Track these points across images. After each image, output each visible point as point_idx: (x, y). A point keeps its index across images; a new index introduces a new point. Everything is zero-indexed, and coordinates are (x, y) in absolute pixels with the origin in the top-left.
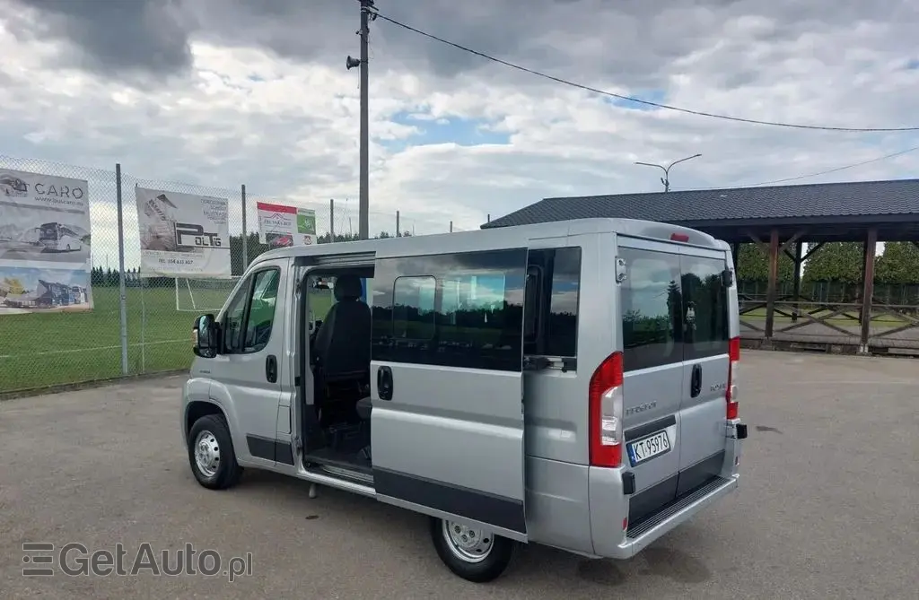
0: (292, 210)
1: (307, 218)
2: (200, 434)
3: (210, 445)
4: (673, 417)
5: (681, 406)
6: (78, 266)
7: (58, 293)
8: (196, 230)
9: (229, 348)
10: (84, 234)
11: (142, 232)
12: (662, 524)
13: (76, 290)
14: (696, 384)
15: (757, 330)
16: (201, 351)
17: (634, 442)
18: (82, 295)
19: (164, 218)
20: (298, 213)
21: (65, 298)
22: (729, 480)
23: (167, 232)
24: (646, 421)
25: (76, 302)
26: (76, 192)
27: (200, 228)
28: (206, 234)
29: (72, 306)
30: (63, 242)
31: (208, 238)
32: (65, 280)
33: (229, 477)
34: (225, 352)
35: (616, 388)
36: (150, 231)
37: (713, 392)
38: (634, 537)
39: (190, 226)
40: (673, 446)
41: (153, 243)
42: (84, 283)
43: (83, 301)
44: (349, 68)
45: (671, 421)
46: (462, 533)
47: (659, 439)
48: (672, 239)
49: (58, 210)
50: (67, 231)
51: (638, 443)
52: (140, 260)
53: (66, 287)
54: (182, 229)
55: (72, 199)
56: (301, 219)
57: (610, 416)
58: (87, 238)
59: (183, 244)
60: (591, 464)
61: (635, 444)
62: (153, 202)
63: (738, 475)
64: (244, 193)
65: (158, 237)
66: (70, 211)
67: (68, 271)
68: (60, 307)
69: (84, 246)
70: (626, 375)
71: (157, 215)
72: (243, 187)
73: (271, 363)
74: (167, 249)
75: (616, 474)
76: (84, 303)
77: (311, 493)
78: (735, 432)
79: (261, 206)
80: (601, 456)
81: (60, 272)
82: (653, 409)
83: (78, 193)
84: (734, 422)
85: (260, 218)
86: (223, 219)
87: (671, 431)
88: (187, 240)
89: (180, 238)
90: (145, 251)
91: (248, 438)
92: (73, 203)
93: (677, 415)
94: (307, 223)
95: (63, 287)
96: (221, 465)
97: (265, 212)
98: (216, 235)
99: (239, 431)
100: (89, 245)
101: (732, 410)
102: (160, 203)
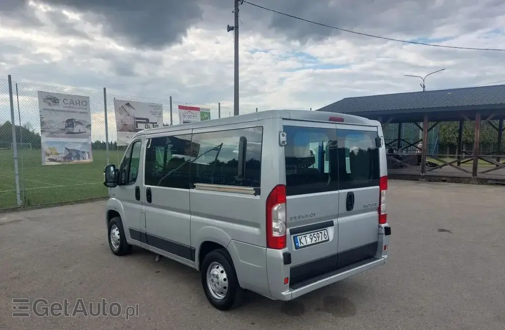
0: (197, 109)
1: (206, 113)
2: (113, 227)
3: (116, 232)
4: (332, 221)
5: (338, 216)
6: (84, 140)
7: (74, 154)
8: (145, 121)
9: (123, 182)
10: (88, 124)
11: (117, 123)
12: (317, 283)
13: (84, 152)
14: (350, 203)
15: (467, 172)
16: (108, 184)
17: (300, 235)
18: (87, 155)
19: (129, 115)
20: (201, 111)
21: (78, 157)
22: (378, 259)
23: (130, 122)
24: (308, 224)
25: (84, 159)
26: (83, 103)
27: (147, 120)
28: (151, 123)
29: (82, 161)
30: (77, 128)
31: (152, 125)
32: (78, 147)
33: (125, 250)
34: (121, 184)
35: (279, 205)
36: (122, 122)
37: (366, 208)
38: (294, 289)
39: (142, 119)
40: (331, 239)
41: (123, 128)
42: (88, 149)
43: (87, 158)
44: (228, 31)
45: (331, 224)
46: (214, 283)
47: (320, 234)
48: (330, 120)
49: (75, 112)
50: (79, 123)
51: (303, 236)
52: (116, 137)
53: (78, 151)
54: (138, 120)
55: (81, 106)
56: (202, 114)
57: (277, 220)
58: (89, 126)
59: (139, 128)
60: (268, 246)
61: (300, 237)
62: (124, 107)
63: (386, 256)
64: (171, 101)
65: (126, 125)
66: (81, 113)
67: (80, 143)
68: (76, 161)
69: (88, 130)
70: (288, 198)
71: (125, 113)
72: (171, 97)
73: (138, 190)
74: (130, 131)
75: (280, 253)
76: (88, 160)
77: (157, 259)
78: (383, 231)
79: (181, 107)
80: (274, 242)
81: (76, 143)
82: (313, 217)
83: (84, 103)
84: (383, 225)
85: (180, 114)
86: (160, 115)
87: (331, 230)
88: (140, 126)
89: (137, 124)
90: (119, 132)
91: (130, 229)
92: (82, 108)
93: (335, 221)
94: (206, 116)
95: (77, 151)
96: (121, 242)
97: (183, 111)
98: (156, 123)
99: (126, 226)
100: (90, 129)
101: (382, 219)
102: (127, 108)
